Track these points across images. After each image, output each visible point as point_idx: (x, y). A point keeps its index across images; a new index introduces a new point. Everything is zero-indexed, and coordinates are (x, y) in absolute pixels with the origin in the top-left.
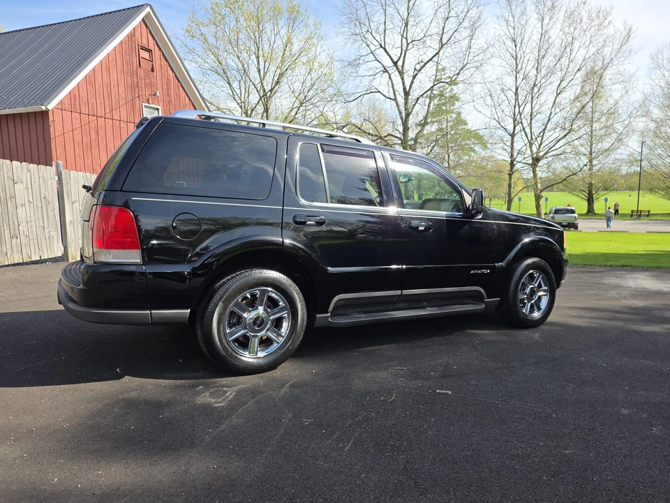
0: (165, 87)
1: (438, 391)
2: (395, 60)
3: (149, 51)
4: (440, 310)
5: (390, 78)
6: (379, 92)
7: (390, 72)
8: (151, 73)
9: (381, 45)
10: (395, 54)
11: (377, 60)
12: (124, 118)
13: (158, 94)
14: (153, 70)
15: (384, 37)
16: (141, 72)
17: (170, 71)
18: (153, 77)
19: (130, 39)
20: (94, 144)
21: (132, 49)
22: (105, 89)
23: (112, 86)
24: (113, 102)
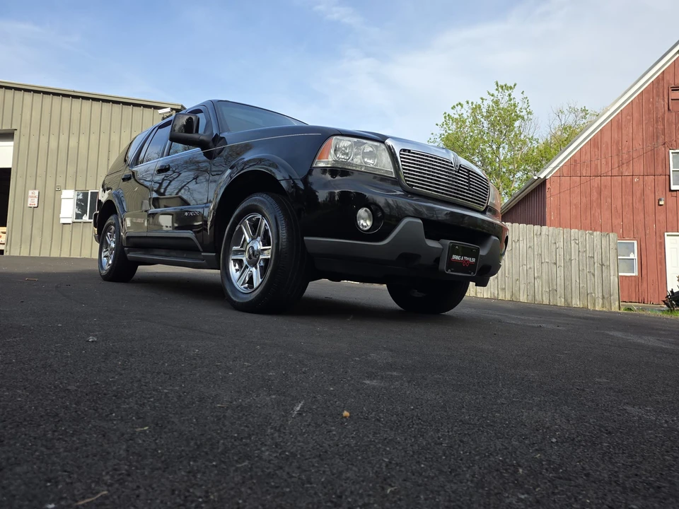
12: (639, 171)
16: (670, 116)
19: (656, 86)
20: (595, 204)
21: (658, 96)
22: (614, 147)
23: (624, 143)
24: (624, 158)
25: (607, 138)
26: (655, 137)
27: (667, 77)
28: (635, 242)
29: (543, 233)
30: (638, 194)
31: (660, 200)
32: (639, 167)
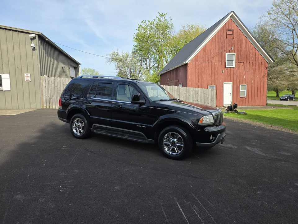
0: (239, 44)
3: (232, 30)
8: (232, 40)
12: (217, 61)
13: (233, 48)
16: (227, 41)
17: (243, 36)
19: (223, 29)
20: (203, 73)
21: (224, 32)
22: (210, 51)
23: (213, 49)
24: (213, 55)
25: (207, 48)
26: (222, 48)
27: (227, 26)
28: (215, 86)
29: (194, 90)
30: (216, 69)
31: (223, 71)
32: (217, 59)
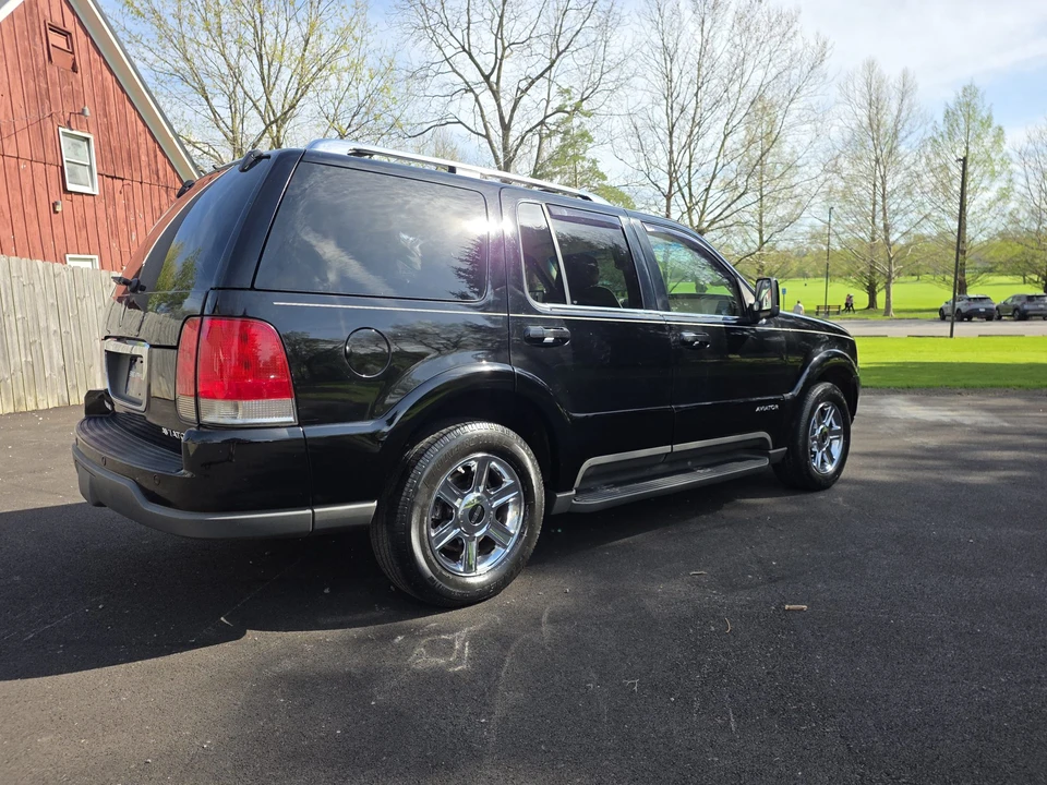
0: (98, 100)
1: (787, 607)
2: (487, 73)
3: (67, 34)
4: (717, 472)
5: (477, 100)
6: (460, 122)
7: (477, 92)
8: (71, 74)
9: (463, 47)
10: (487, 62)
11: (454, 71)
12: (25, 152)
13: (87, 113)
14: (74, 69)
15: (468, 34)
16: (52, 71)
17: (107, 73)
18: (77, 81)
19: (28, 11)
21: (34, 30)
27: (43, 3)
30: (27, 189)
31: (56, 204)
32: (25, 145)
